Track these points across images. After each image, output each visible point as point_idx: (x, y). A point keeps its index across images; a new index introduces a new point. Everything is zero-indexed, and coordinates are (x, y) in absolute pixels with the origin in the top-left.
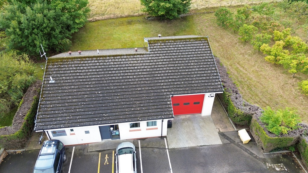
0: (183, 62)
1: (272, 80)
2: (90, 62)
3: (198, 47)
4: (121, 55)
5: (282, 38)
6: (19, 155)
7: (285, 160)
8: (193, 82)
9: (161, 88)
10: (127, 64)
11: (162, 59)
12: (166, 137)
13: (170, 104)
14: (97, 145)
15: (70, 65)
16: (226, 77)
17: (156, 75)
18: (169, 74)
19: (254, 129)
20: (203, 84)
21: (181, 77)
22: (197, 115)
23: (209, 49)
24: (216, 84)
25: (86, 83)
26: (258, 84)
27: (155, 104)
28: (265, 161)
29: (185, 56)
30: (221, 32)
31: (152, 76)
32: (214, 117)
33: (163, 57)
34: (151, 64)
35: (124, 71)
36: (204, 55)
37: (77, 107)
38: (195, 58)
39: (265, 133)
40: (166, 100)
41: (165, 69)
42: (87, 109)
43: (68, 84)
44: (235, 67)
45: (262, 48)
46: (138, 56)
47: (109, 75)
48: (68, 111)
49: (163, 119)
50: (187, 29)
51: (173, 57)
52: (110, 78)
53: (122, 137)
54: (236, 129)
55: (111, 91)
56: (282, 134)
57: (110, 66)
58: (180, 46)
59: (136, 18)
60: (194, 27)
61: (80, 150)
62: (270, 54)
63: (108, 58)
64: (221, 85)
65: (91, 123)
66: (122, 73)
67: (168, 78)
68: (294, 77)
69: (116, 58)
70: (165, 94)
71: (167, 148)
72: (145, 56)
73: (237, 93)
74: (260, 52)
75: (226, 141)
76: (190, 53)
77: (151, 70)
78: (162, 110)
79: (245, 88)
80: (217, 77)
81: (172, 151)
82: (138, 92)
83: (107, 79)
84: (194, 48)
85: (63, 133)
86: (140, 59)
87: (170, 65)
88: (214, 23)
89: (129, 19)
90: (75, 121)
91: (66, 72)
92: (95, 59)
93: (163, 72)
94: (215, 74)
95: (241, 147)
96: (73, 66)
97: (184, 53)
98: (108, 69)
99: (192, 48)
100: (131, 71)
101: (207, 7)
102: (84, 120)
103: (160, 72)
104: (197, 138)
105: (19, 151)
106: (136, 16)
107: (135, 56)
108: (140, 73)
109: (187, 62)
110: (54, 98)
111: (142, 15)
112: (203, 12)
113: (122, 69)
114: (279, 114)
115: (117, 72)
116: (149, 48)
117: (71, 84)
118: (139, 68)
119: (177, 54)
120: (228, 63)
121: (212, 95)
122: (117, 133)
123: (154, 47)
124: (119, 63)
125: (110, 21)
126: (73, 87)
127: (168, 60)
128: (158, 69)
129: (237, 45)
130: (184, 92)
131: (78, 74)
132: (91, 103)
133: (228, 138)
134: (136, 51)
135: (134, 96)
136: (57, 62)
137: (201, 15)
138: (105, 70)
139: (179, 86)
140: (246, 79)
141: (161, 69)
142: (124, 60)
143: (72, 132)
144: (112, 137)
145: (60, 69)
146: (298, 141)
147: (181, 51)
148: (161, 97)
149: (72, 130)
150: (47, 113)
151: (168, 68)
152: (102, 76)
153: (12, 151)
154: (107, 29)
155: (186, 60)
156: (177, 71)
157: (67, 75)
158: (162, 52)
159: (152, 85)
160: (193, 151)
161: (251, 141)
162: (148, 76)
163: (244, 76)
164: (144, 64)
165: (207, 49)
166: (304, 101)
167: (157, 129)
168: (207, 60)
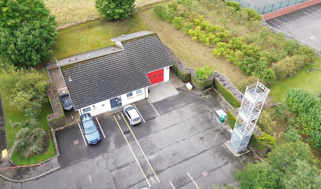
0: (147, 51)
1: (198, 52)
2: (89, 63)
3: (153, 40)
4: (107, 55)
5: (200, 23)
6: (63, 130)
7: (211, 92)
8: (156, 62)
9: (139, 70)
10: (113, 60)
11: (133, 52)
12: (148, 98)
13: (147, 78)
14: (110, 112)
15: (77, 68)
16: (172, 56)
17: (133, 63)
18: (141, 61)
19: (193, 81)
20: (162, 63)
21: (149, 61)
22: (161, 82)
23: (159, 41)
24: (169, 61)
25: (93, 77)
26: (191, 56)
27: (139, 80)
28: (201, 95)
29: (147, 48)
30: (161, 23)
31: (131, 64)
32: (171, 81)
33: (134, 51)
34: (128, 57)
35: (113, 65)
36: (158, 45)
37: (94, 92)
38: (153, 48)
39: (198, 80)
40: (144, 76)
41: (137, 58)
42: (100, 92)
43: (81, 80)
44: (176, 48)
45: (189, 32)
46: (118, 53)
47: (105, 69)
48: (89, 95)
49: (146, 87)
50: (136, 25)
51: (140, 49)
52: (106, 71)
53: (123, 105)
54: (184, 84)
55: (110, 78)
56: (206, 79)
57: (103, 63)
58: (142, 42)
59: (94, 22)
60: (141, 22)
61: (100, 117)
62: (194, 36)
63: (99, 58)
64: (171, 61)
65: (106, 98)
66: (113, 66)
67: (141, 63)
68: (210, 47)
69: (104, 57)
70: (142, 73)
71: (150, 103)
72: (122, 52)
73: (181, 64)
74: (188, 35)
75: (181, 91)
76: (149, 45)
77: (130, 60)
78: (144, 82)
79: (185, 60)
80: (169, 57)
81: (154, 104)
82: (127, 75)
83: (104, 71)
84: (151, 41)
85: (89, 109)
86: (120, 55)
87: (140, 55)
88: (154, 17)
89: (89, 24)
90: (97, 99)
91: (76, 73)
92: (91, 61)
93: (137, 60)
94: (167, 55)
95: (189, 92)
96: (79, 68)
97: (145, 46)
98: (103, 65)
99: (149, 41)
100: (118, 63)
101: (146, 5)
102: (101, 98)
103: (135, 60)
104: (165, 94)
105: (62, 128)
106: (93, 20)
107: (117, 54)
108: (123, 64)
109: (149, 51)
110: (77, 90)
111: (98, 19)
112: (144, 9)
113: (112, 63)
114: (203, 69)
115: (109, 66)
116: (123, 46)
117: (83, 79)
118: (121, 60)
119: (142, 47)
120: (171, 46)
121: (168, 68)
122: (120, 102)
123: (126, 45)
124: (108, 60)
125: (73, 28)
126: (85, 81)
127: (138, 52)
128: (134, 59)
129: (174, 32)
130: (153, 69)
131: (85, 72)
132: (101, 87)
133: (181, 90)
134: (114, 50)
135: (125, 78)
136: (67, 68)
137: (143, 11)
138: (101, 66)
139: (149, 67)
140: (184, 54)
141: (135, 58)
142: (110, 57)
143: (94, 107)
144: (117, 105)
145: (71, 72)
146: (214, 81)
147: (143, 45)
148: (141, 75)
149: (94, 106)
150: (77, 99)
151: (139, 57)
152: (101, 70)
153: (57, 129)
154: (73, 35)
155: (148, 50)
156: (145, 58)
157: (78, 74)
158: (132, 48)
159: (133, 69)
160: (165, 101)
161: (193, 88)
162: (129, 64)
163: (182, 52)
164: (124, 58)
165: (158, 41)
166: (216, 60)
167: (142, 94)
168: (160, 48)
